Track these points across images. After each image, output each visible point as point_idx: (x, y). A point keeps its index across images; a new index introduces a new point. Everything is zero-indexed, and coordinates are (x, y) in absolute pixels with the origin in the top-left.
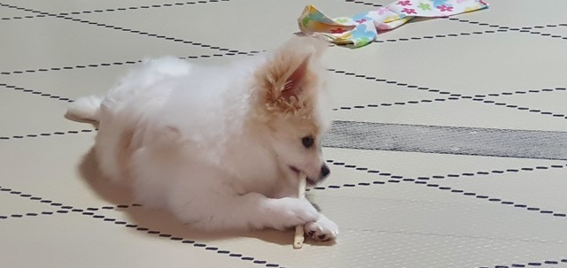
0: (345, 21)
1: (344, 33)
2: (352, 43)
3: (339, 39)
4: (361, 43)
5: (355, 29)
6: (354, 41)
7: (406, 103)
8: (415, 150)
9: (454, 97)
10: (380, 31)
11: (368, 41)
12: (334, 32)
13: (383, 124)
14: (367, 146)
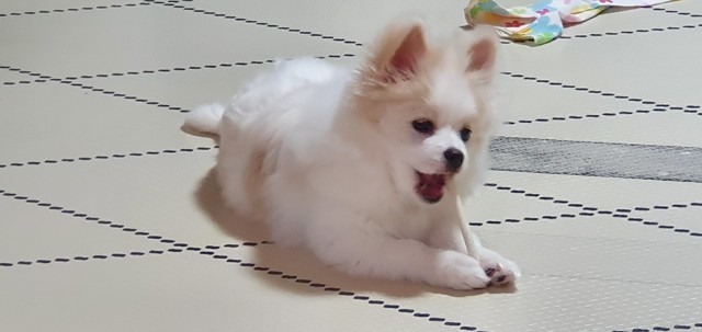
0: (523, 11)
1: (522, 27)
2: (533, 40)
3: (515, 34)
4: (543, 39)
5: (536, 22)
6: (535, 37)
7: (601, 116)
8: (612, 175)
9: (661, 108)
10: (566, 24)
11: (552, 37)
12: (509, 25)
13: (572, 142)
14: (552, 170)
